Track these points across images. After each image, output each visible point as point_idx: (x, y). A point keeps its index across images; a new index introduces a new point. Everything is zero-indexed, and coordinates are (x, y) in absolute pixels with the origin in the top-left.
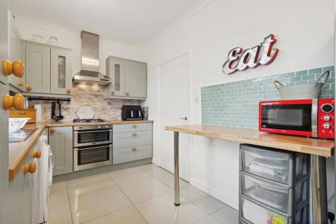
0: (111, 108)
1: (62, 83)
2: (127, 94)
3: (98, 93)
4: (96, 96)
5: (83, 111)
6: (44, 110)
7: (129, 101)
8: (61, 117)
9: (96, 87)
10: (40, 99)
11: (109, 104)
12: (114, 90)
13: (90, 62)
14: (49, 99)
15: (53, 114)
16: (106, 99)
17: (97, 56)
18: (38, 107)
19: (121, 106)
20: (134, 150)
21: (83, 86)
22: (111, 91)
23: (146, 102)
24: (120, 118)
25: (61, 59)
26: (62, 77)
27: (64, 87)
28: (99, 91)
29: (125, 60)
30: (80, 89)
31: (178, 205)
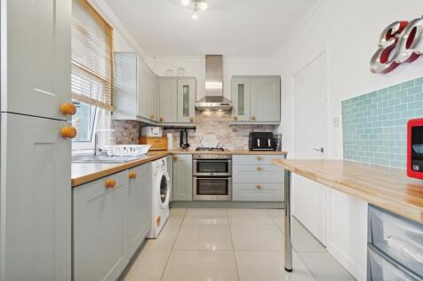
0: (237, 136)
1: (186, 112)
2: (254, 119)
3: (223, 119)
4: (220, 122)
5: (208, 139)
6: (174, 138)
7: (258, 126)
8: (188, 145)
9: (220, 113)
10: (172, 128)
11: (235, 131)
12: (237, 115)
13: (213, 86)
14: (178, 128)
15: (181, 142)
16: (231, 126)
17: (221, 78)
18: (170, 136)
19: (248, 134)
20: (259, 187)
21: (207, 113)
22: (233, 115)
23: (280, 127)
24: (247, 148)
25: (186, 89)
26: (186, 105)
27: (188, 115)
28: (224, 117)
29: (250, 77)
30: (205, 117)
31: (290, 271)
